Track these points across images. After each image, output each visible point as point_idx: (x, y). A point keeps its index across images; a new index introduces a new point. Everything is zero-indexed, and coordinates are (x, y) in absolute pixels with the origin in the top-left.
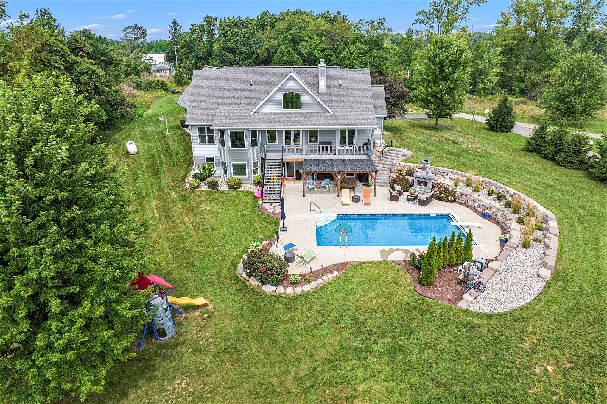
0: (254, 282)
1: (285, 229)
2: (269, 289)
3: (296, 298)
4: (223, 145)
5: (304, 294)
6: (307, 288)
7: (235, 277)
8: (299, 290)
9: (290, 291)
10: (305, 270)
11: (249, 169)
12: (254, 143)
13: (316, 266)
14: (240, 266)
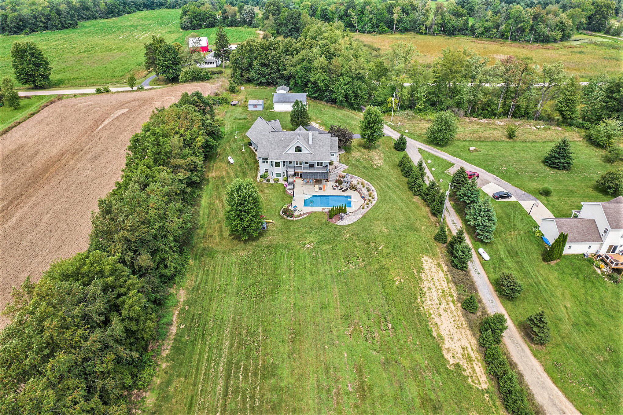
0: (285, 217)
1: (294, 200)
2: (289, 218)
3: (296, 221)
4: (272, 165)
5: (298, 220)
6: (299, 218)
7: (280, 215)
8: (297, 219)
9: (295, 219)
10: (299, 214)
11: (282, 175)
12: (284, 165)
13: (302, 213)
14: (281, 212)
